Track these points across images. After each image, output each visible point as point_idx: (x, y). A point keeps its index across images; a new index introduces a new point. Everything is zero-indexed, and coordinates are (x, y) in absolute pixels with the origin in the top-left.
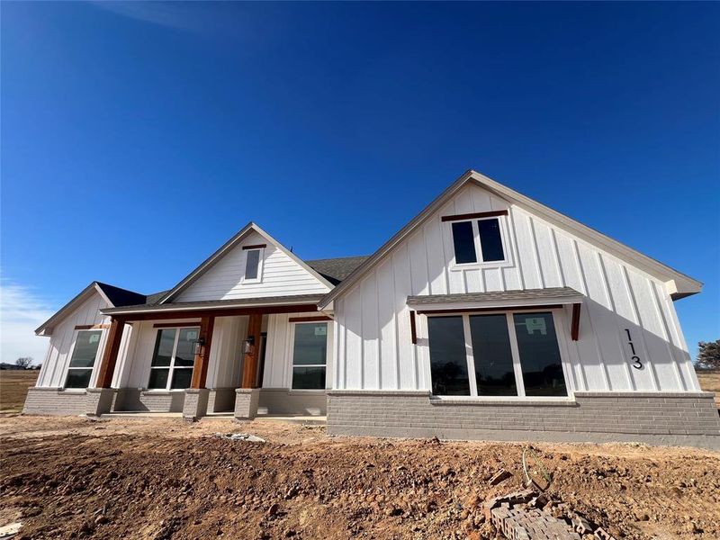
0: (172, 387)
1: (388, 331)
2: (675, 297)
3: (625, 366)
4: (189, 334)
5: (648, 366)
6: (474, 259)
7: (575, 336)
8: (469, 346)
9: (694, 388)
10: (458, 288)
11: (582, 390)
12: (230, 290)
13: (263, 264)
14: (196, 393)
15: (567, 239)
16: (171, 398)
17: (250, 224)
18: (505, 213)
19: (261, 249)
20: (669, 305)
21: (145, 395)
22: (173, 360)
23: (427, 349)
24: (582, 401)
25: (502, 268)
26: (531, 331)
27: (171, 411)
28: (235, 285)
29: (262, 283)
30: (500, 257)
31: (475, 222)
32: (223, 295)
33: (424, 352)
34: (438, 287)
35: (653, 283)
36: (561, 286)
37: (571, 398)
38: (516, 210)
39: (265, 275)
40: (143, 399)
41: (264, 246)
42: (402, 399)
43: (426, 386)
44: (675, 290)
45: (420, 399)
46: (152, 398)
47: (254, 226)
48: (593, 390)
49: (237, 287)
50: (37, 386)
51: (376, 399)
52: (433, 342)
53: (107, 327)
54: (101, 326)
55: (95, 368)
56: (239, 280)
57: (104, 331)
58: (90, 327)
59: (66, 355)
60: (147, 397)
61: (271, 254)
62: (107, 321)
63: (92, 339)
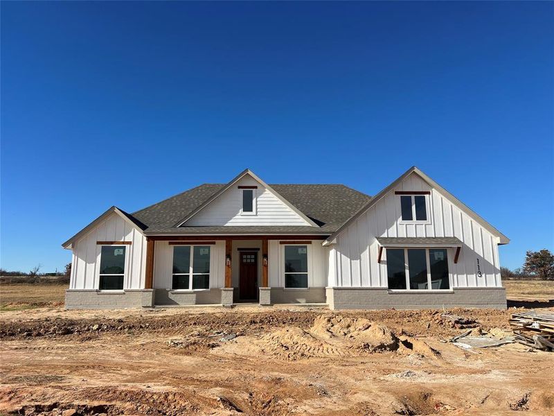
0: (193, 288)
1: (365, 255)
2: (499, 244)
3: (474, 275)
4: (202, 250)
5: (483, 275)
6: (411, 219)
7: (456, 262)
8: (407, 265)
9: (500, 285)
10: (402, 234)
11: (456, 286)
12: (231, 219)
13: (257, 201)
15: (458, 211)
16: (195, 295)
17: (247, 170)
18: (429, 193)
19: (254, 190)
20: (496, 247)
21: (172, 294)
22: (191, 269)
23: (386, 266)
24: (455, 291)
25: (426, 225)
26: (436, 258)
27: (196, 304)
28: (235, 215)
29: (256, 215)
30: (425, 219)
31: (413, 197)
32: (226, 223)
33: (384, 267)
34: (392, 233)
35: (491, 237)
36: (452, 236)
37: (451, 290)
38: (434, 191)
39: (258, 210)
40: (171, 297)
41: (256, 187)
42: (374, 291)
43: (385, 285)
44: (499, 242)
45: (382, 291)
46: (179, 295)
47: (250, 172)
48: (461, 286)
49: (236, 217)
50: (70, 288)
51: (360, 291)
52: (389, 263)
53: (130, 243)
54: (123, 243)
55: (125, 275)
56: (238, 212)
57: (127, 246)
58: (112, 243)
59: (94, 264)
60: (174, 295)
61: (262, 194)
62: (128, 238)
63: (116, 253)
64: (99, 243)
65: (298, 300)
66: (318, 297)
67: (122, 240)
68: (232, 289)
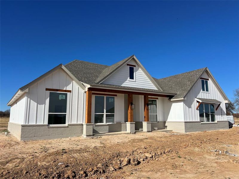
0: (106, 122)
3: (221, 116)
6: (204, 90)
7: (216, 110)
8: (204, 111)
9: (226, 120)
12: (124, 82)
13: (136, 74)
14: (134, 124)
16: (108, 127)
18: (208, 80)
19: (134, 67)
21: (96, 126)
22: (105, 111)
24: (218, 122)
25: (208, 93)
27: (109, 132)
28: (126, 80)
29: (136, 82)
31: (205, 81)
32: (122, 84)
33: (198, 111)
35: (224, 101)
36: (215, 99)
37: (216, 122)
38: (210, 79)
39: (136, 79)
41: (135, 66)
42: (197, 123)
45: (199, 123)
46: (100, 127)
47: (134, 57)
49: (126, 81)
53: (70, 91)
54: (66, 91)
55: (67, 113)
56: (127, 79)
57: (68, 93)
58: (57, 90)
59: (44, 105)
60: (96, 127)
61: (138, 70)
62: (69, 88)
63: (60, 97)
64: (47, 89)
65: (155, 128)
66: (162, 126)
67: (65, 89)
68: (134, 123)
